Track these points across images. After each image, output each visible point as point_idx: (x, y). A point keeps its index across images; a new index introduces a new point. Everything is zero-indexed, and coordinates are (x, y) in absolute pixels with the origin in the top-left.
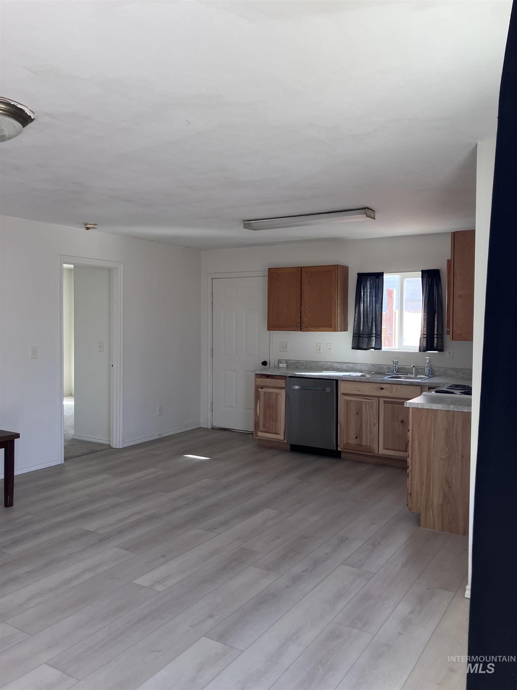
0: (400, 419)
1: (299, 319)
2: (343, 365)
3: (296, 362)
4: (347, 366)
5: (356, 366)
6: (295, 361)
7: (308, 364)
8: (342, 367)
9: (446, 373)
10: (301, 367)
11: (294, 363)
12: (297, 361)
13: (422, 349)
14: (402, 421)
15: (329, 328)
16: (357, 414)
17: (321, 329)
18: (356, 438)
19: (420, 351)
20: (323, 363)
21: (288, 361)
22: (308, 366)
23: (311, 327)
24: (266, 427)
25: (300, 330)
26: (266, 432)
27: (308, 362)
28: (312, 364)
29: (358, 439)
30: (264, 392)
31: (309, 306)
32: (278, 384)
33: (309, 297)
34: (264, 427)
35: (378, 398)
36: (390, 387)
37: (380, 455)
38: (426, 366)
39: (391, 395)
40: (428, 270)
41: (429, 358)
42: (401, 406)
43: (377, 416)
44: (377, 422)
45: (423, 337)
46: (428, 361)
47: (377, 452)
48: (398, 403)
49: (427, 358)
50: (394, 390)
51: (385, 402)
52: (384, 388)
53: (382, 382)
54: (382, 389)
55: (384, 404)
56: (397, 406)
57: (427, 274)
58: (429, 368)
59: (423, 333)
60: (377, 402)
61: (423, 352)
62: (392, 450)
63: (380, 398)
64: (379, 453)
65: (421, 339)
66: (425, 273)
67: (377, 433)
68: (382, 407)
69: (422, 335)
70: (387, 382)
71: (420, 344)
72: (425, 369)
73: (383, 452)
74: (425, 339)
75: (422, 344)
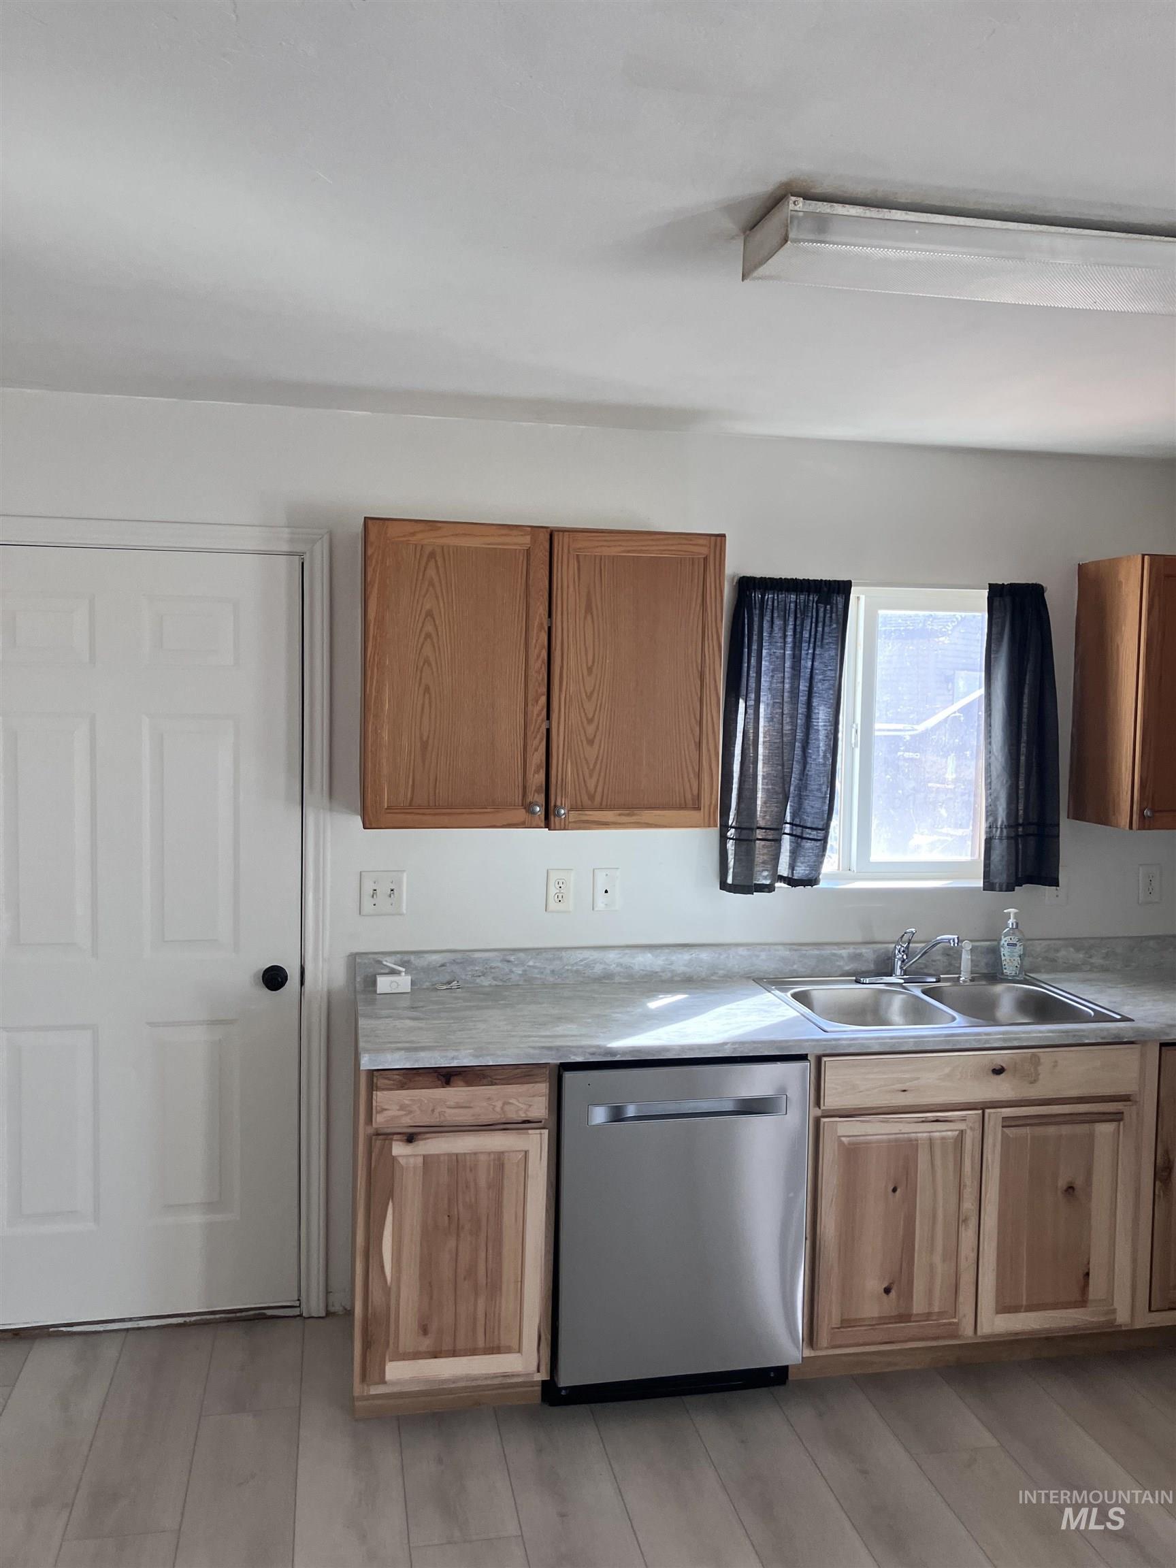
0: (1062, 1183)
1: (537, 772)
2: (674, 958)
3: (454, 962)
4: (691, 960)
5: (728, 957)
6: (451, 956)
7: (516, 965)
8: (671, 964)
9: (1054, 960)
10: (478, 980)
11: (443, 965)
12: (459, 956)
13: (1000, 878)
14: (1070, 1189)
15: (682, 812)
16: (894, 1190)
17: (647, 815)
18: (887, 1291)
19: (989, 885)
20: (586, 954)
21: (412, 958)
22: (511, 971)
23: (600, 809)
24: (433, 1327)
25: (543, 825)
26: (435, 1355)
27: (512, 958)
28: (531, 963)
29: (893, 1294)
30: (424, 1157)
31: (590, 716)
32: (507, 1108)
33: (590, 670)
34: (425, 1330)
35: (980, 1112)
36: (1031, 1059)
37: (983, 1337)
38: (1005, 941)
39: (1033, 1092)
40: (1011, 585)
41: (1015, 913)
42: (1065, 1130)
43: (976, 1183)
44: (975, 1208)
45: (1008, 838)
46: (1012, 924)
47: (969, 1331)
48: (1058, 1119)
49: (1010, 913)
50: (1043, 1070)
51: (1008, 1123)
52: (1006, 1068)
53: (1006, 1045)
54: (998, 1071)
55: (1003, 1133)
56: (1051, 1130)
57: (1008, 600)
58: (1020, 950)
59: (1003, 822)
60: (978, 1126)
61: (1006, 891)
62: (1030, 1308)
63: (987, 1111)
64: (979, 1333)
65: (996, 842)
66: (1001, 596)
67: (973, 1255)
68: (994, 1145)
69: (1001, 828)
70: (1025, 1044)
71: (987, 862)
72: (1005, 951)
73: (995, 1324)
74: (1013, 841)
75: (1000, 861)
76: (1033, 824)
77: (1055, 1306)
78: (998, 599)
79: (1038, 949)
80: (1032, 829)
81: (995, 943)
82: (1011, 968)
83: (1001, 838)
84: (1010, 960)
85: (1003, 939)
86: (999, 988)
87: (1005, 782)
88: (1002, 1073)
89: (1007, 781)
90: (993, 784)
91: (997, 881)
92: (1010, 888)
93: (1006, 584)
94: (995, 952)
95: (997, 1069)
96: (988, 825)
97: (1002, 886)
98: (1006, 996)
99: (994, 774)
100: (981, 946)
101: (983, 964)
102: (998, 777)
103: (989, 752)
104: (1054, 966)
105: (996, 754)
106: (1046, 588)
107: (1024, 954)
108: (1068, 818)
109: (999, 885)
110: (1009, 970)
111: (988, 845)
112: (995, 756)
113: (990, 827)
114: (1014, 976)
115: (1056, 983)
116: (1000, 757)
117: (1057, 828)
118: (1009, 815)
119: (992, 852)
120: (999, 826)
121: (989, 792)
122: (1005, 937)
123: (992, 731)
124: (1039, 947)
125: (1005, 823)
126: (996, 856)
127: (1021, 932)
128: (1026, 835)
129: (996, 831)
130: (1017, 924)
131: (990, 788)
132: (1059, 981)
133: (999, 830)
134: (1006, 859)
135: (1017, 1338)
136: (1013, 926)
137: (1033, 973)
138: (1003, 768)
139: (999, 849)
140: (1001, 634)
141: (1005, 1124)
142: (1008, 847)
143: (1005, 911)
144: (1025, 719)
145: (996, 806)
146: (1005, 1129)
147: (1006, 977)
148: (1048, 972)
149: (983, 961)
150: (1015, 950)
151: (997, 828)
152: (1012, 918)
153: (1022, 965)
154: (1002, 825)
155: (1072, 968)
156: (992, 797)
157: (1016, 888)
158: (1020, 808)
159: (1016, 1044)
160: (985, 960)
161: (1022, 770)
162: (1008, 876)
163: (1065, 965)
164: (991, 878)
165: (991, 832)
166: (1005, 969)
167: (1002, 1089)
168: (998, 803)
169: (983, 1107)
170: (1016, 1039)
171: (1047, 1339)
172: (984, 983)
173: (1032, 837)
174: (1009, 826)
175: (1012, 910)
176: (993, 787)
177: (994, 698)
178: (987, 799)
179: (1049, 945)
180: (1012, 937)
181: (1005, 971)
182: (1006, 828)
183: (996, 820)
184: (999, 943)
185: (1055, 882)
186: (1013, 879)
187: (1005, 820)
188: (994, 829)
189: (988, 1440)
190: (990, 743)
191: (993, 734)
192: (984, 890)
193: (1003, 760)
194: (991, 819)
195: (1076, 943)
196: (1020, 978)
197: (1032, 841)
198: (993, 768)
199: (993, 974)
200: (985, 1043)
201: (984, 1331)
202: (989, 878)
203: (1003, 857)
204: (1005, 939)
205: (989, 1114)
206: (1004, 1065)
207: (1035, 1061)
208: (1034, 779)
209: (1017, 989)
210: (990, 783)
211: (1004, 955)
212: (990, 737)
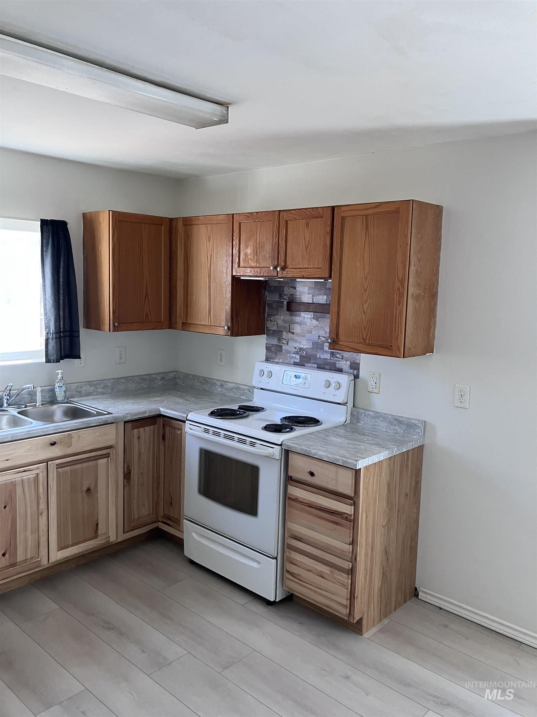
9: (80, 392)
13: (53, 356)
14: (89, 490)
16: (5, 507)
18: (4, 555)
29: (7, 555)
35: (46, 463)
36: (68, 436)
37: (52, 563)
38: (57, 385)
39: (70, 451)
40: (51, 220)
41: (61, 372)
42: (85, 465)
43: (46, 496)
44: (46, 507)
45: (56, 338)
46: (60, 377)
47: (46, 562)
48: (83, 461)
49: (59, 373)
50: (74, 441)
51: (59, 466)
52: (56, 442)
53: (56, 432)
54: (53, 444)
55: (57, 471)
56: (79, 466)
57: (50, 227)
58: (64, 389)
59: (53, 331)
60: (45, 470)
61: (56, 362)
62: (73, 545)
63: (49, 463)
64: (50, 562)
65: (50, 341)
66: (47, 225)
67: (46, 529)
68: (53, 477)
69: (52, 334)
70: (65, 430)
71: (47, 350)
72: (57, 390)
73: (57, 555)
74: (58, 340)
75: (53, 349)
76: (67, 331)
77: (84, 541)
78: (45, 226)
79: (73, 387)
80: (67, 334)
81: (53, 387)
82: (60, 397)
83: (52, 339)
84: (60, 394)
85: (56, 385)
86: (55, 407)
87: (53, 312)
88: (55, 445)
89: (54, 312)
90: (47, 313)
91: (51, 358)
92: (58, 361)
93: (49, 219)
94: (53, 391)
95: (52, 443)
96: (46, 333)
97: (54, 360)
98: (58, 410)
99: (48, 309)
100: (46, 389)
101: (48, 397)
102: (50, 310)
103: (45, 299)
104: (80, 394)
105: (48, 299)
106: (68, 223)
107: (66, 391)
108: (84, 328)
109: (53, 360)
110: (59, 398)
111: (47, 342)
112: (48, 301)
113: (47, 334)
114: (62, 401)
115: (81, 401)
116: (50, 301)
117: (78, 333)
118: (55, 328)
119: (49, 345)
120: (51, 333)
121: (46, 317)
122: (57, 383)
123: (46, 289)
124: (73, 386)
125: (54, 331)
126: (50, 347)
127: (64, 380)
128: (64, 337)
129: (50, 335)
130: (62, 377)
131: (47, 316)
132: (83, 400)
133: (51, 335)
134: (55, 348)
135: (68, 559)
136: (60, 378)
137: (71, 398)
138: (52, 306)
139: (52, 344)
140: (48, 243)
141: (58, 467)
142: (56, 343)
143: (56, 372)
144: (61, 284)
145: (49, 324)
146: (58, 469)
147: (59, 402)
148: (78, 397)
149: (47, 395)
150: (62, 389)
151: (50, 334)
152: (60, 374)
153: (65, 396)
154: (52, 332)
155: (88, 394)
156: (48, 319)
157: (61, 361)
158: (61, 324)
159: (60, 430)
160: (48, 395)
161: (61, 307)
162: (57, 356)
163: (86, 393)
164: (49, 357)
165: (48, 335)
166: (58, 398)
167: (56, 451)
168: (50, 322)
169: (47, 461)
170: (60, 428)
171: (81, 556)
172: (49, 405)
173: (67, 337)
174: (56, 333)
175: (60, 371)
176: (48, 315)
177: (46, 273)
178: (45, 321)
179: (78, 385)
180: (60, 383)
181: (58, 399)
182: (54, 333)
183: (50, 330)
184: (54, 387)
185: (79, 357)
186: (59, 357)
187: (54, 329)
188: (49, 335)
189: (55, 606)
190: (45, 295)
191: (46, 290)
192: (46, 363)
193: (52, 302)
194: (47, 330)
195: (90, 383)
196: (65, 401)
197: (67, 339)
198: (47, 306)
199: (53, 401)
200: (46, 432)
201: (53, 560)
202: (48, 357)
203: (54, 347)
204: (57, 384)
205: (50, 464)
206: (55, 441)
207: (70, 437)
208: (67, 311)
209: (63, 406)
210: (46, 313)
211: (57, 391)
212: (45, 292)
